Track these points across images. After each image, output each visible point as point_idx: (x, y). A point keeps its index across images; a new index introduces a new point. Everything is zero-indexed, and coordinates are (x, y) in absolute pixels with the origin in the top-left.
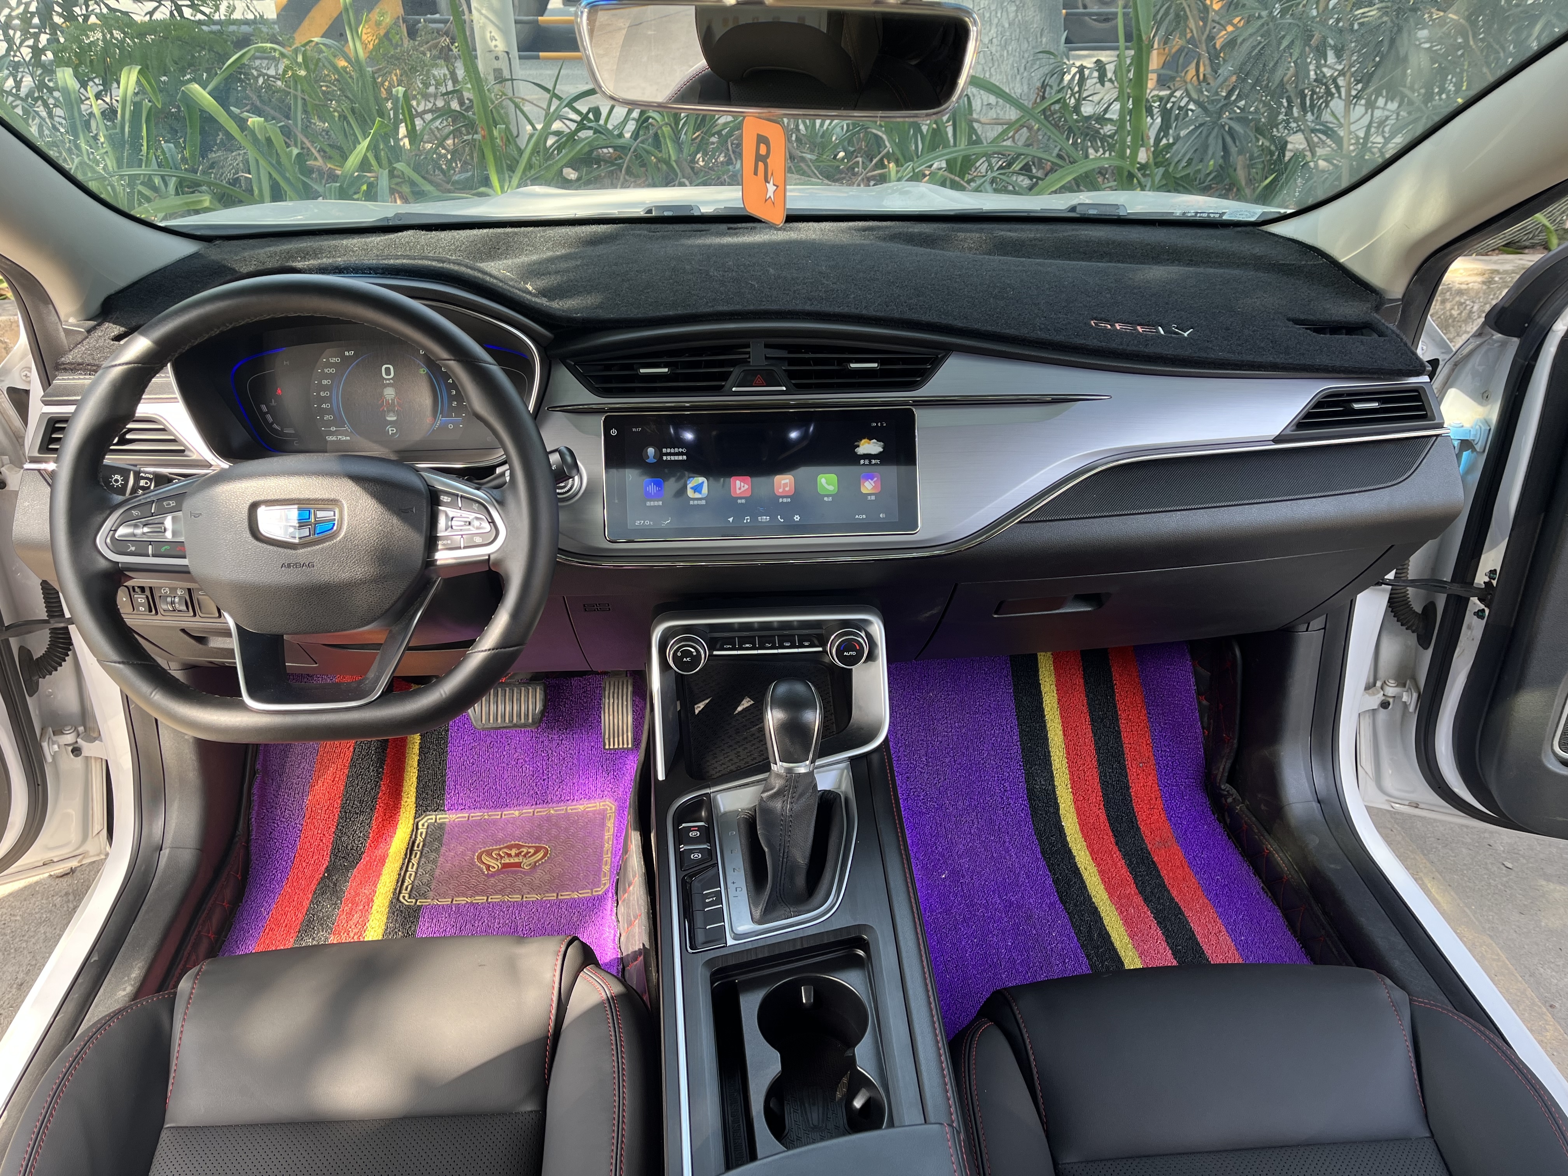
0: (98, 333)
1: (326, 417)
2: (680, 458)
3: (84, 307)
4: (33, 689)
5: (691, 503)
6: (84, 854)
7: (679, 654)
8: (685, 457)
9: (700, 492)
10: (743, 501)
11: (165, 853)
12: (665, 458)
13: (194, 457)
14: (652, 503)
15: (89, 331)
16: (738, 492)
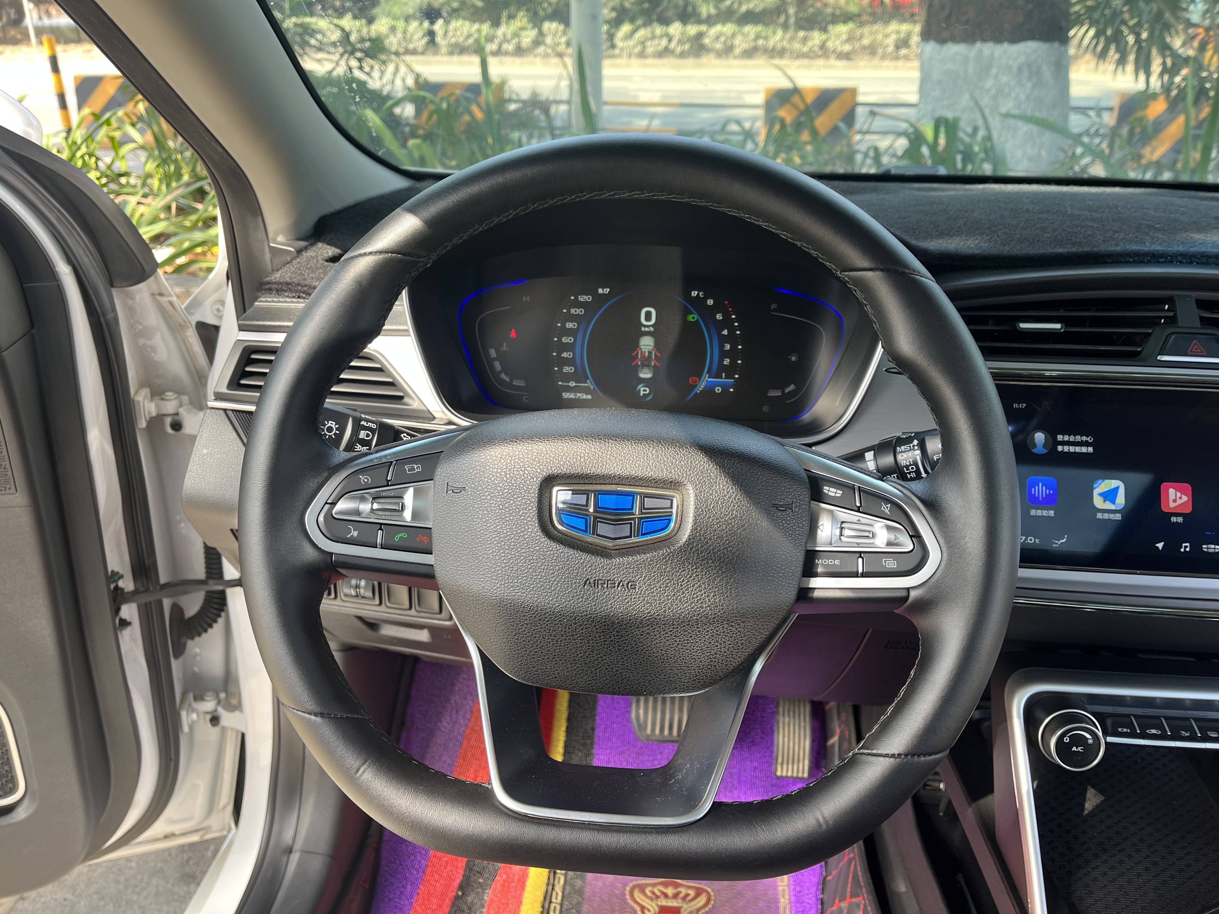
0: (310, 253)
1: (567, 369)
2: (1084, 450)
3: (297, 224)
4: (179, 651)
5: (1099, 516)
6: (207, 829)
7: (1066, 740)
8: (1090, 449)
9: (1113, 502)
10: (1180, 520)
11: (295, 857)
12: (1060, 448)
13: (415, 405)
14: (1039, 513)
15: (299, 252)
16: (1172, 505)
